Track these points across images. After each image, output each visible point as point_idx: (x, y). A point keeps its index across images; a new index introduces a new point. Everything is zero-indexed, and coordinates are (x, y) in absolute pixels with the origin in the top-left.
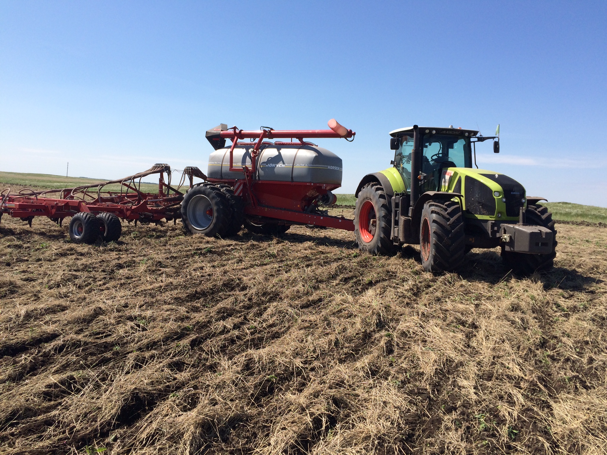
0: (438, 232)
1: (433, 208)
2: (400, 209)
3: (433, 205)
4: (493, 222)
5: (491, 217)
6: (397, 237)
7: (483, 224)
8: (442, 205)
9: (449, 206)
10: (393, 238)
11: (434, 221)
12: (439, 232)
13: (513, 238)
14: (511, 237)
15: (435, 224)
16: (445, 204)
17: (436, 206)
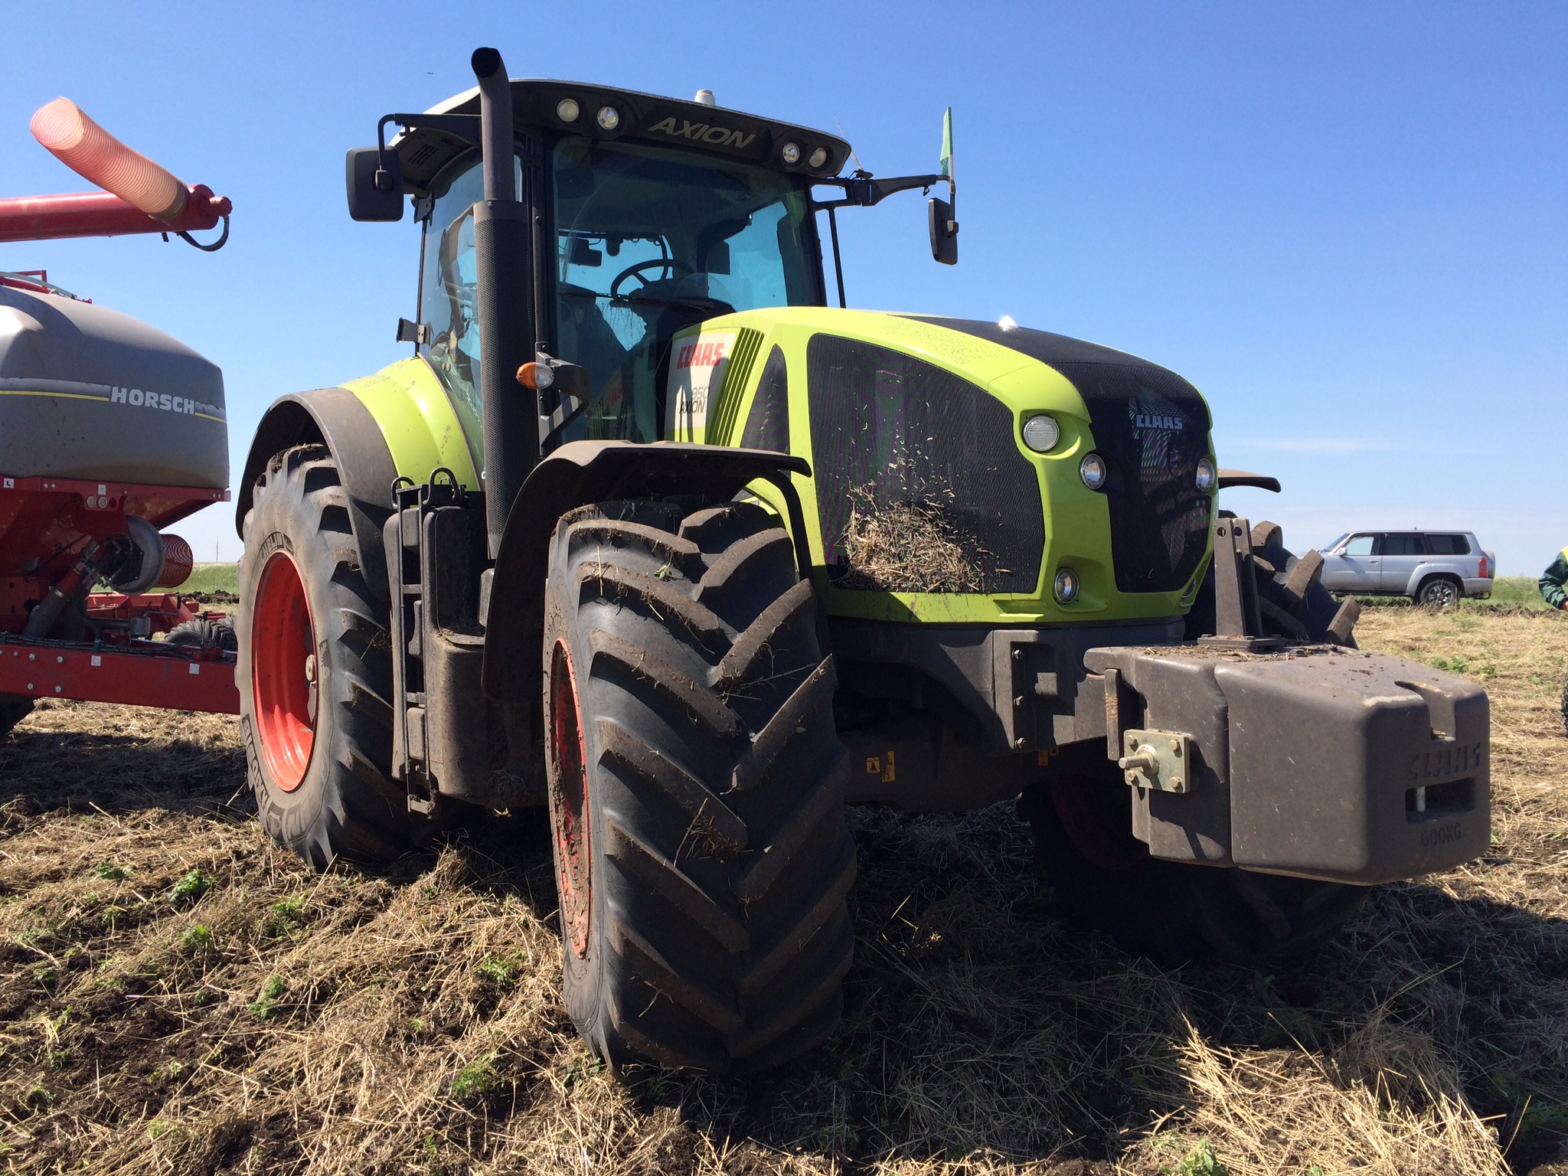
0: (635, 758)
1: (598, 561)
2: (427, 588)
3: (597, 537)
4: (1029, 636)
5: (1004, 606)
6: (422, 763)
7: (955, 654)
8: (659, 536)
9: (712, 538)
10: (402, 768)
11: (605, 666)
12: (650, 753)
13: (1211, 761)
14: (1193, 755)
15: (615, 693)
16: (686, 522)
17: (620, 541)
